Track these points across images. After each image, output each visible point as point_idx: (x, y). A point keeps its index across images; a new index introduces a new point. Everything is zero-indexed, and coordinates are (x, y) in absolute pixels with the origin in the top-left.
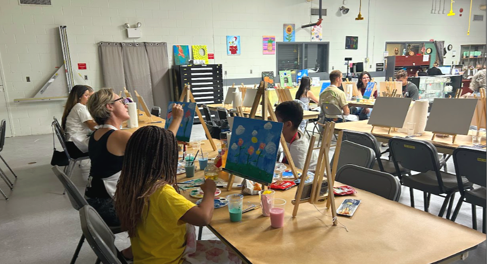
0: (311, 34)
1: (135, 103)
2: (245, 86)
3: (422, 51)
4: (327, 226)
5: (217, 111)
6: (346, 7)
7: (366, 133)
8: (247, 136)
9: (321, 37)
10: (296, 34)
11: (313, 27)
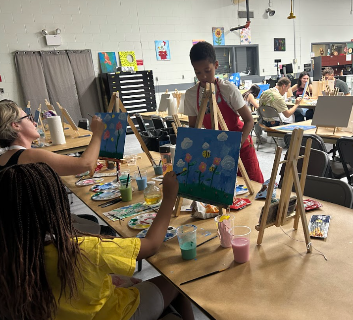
0: (240, 37)
1: (59, 117)
2: (179, 92)
3: (345, 50)
4: (301, 255)
5: (151, 119)
6: (272, 9)
7: (313, 135)
8: (196, 150)
9: (250, 40)
10: (225, 37)
11: (241, 30)
